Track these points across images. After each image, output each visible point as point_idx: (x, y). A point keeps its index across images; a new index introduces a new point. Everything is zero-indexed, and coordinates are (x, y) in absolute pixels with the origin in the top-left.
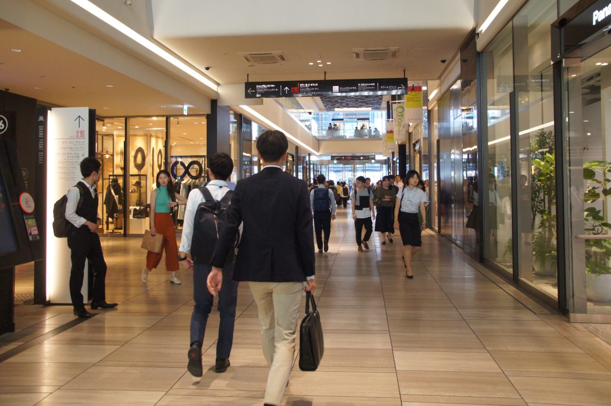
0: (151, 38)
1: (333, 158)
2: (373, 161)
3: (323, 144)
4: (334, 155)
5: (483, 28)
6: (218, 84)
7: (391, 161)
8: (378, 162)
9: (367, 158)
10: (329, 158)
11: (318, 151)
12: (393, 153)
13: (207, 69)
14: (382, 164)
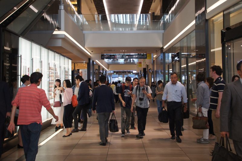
0: (84, 47)
1: (114, 72)
2: (132, 73)
3: (110, 66)
4: (115, 71)
5: (165, 47)
6: (91, 54)
7: (140, 74)
8: (134, 74)
9: (130, 72)
10: (113, 72)
11: (108, 69)
12: (141, 71)
13: (92, 52)
14: (136, 75)
